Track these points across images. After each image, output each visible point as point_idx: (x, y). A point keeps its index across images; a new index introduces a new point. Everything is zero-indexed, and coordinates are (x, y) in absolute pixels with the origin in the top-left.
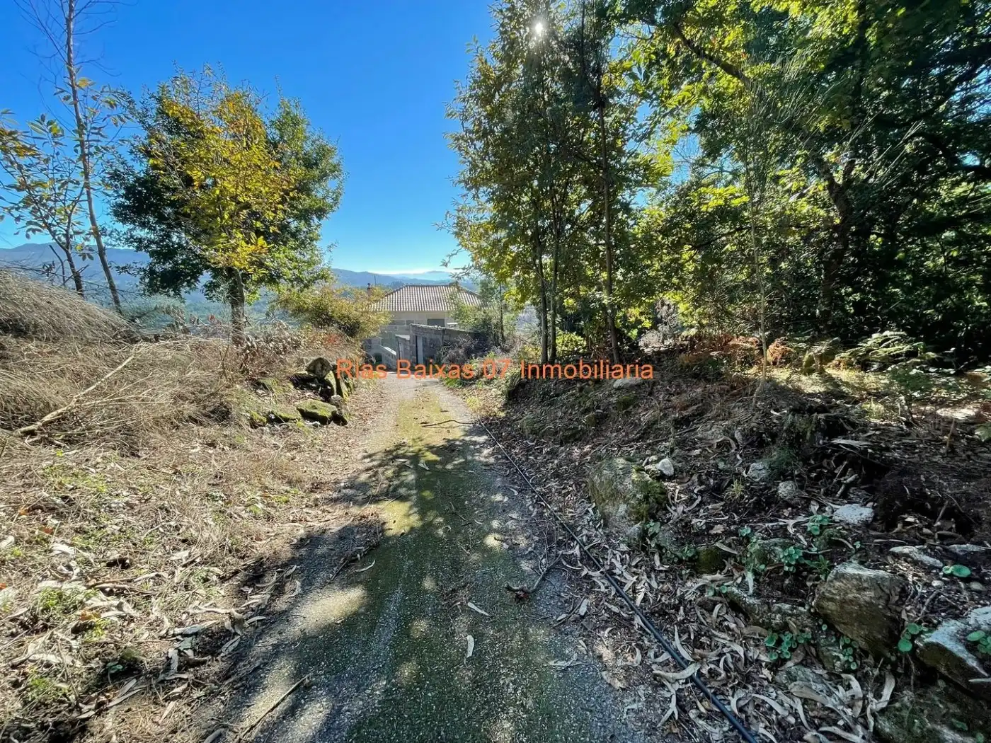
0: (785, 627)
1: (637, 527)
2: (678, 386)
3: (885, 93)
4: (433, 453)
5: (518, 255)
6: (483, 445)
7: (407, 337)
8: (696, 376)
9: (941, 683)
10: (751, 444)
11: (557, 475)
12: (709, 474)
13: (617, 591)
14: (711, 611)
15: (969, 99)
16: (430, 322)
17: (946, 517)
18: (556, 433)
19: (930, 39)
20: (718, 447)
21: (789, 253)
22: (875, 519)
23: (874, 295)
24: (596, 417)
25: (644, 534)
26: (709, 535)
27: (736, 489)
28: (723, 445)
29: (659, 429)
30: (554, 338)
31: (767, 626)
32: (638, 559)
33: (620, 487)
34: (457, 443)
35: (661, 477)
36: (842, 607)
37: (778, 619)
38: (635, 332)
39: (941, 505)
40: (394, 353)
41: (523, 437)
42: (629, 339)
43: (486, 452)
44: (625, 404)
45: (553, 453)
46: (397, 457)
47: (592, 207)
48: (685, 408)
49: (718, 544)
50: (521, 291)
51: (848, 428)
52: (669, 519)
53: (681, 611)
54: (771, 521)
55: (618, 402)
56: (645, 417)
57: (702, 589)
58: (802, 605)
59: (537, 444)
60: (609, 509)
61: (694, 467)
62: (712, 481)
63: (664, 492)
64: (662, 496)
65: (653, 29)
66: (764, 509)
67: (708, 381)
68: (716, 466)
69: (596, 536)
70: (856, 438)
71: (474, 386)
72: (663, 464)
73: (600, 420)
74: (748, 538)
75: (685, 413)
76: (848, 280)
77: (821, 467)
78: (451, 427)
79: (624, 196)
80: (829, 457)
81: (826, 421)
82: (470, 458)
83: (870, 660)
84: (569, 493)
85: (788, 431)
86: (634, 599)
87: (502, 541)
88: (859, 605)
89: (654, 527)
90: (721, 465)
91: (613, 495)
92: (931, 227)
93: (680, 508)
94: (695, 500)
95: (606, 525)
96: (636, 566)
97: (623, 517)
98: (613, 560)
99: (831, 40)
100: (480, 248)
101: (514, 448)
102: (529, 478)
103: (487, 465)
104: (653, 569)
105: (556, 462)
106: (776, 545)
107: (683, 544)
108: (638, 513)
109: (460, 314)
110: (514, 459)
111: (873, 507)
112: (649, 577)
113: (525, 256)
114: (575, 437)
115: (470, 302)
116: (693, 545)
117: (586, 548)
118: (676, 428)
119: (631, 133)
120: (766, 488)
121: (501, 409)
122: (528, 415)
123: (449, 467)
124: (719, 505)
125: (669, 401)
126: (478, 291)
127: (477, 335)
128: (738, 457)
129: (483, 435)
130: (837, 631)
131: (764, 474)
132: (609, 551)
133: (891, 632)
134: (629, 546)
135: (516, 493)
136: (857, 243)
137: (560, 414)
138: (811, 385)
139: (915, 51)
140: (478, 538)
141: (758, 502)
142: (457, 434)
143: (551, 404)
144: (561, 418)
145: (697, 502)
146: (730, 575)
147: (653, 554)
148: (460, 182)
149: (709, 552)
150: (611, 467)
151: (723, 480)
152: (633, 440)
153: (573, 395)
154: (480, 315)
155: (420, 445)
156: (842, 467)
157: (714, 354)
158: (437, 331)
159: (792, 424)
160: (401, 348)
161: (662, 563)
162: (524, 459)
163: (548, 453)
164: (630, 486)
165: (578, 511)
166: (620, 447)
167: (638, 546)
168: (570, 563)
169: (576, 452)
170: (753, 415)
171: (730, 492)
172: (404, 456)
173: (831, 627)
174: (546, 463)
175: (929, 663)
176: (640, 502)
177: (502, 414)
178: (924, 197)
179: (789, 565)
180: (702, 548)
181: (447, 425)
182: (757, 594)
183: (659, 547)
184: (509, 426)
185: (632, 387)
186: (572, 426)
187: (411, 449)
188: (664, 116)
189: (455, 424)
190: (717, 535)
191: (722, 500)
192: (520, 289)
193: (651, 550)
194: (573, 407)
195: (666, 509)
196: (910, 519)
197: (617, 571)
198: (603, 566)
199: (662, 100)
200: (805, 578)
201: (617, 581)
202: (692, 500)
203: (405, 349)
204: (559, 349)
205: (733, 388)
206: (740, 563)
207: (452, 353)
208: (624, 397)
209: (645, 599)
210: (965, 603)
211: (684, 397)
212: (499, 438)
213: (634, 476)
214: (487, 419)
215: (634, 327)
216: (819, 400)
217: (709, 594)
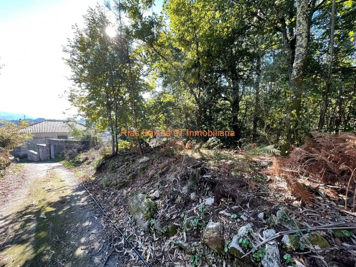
0: (196, 252)
1: (146, 223)
2: (161, 160)
3: (205, 76)
4: (51, 207)
5: (101, 110)
6: (82, 196)
7: (45, 145)
8: (166, 156)
9: (236, 259)
10: (183, 180)
11: (116, 204)
12: (171, 194)
13: (139, 257)
14: (173, 254)
15: (221, 81)
16: (59, 137)
17: (230, 197)
18: (117, 185)
19: (212, 66)
20: (173, 182)
21: (189, 115)
22: (215, 202)
23: (209, 127)
24: (133, 176)
25: (149, 226)
26: (171, 220)
27: (179, 199)
28: (175, 181)
29: (155, 178)
30: (117, 144)
31: (190, 253)
32: (147, 238)
33: (140, 206)
34: (68, 198)
35: (156, 199)
36: (210, 240)
37: (193, 249)
38: (148, 140)
39: (228, 194)
40: (36, 153)
41: (102, 188)
42: (146, 143)
43: (83, 199)
44: (143, 169)
45: (115, 194)
46: (26, 214)
47: (130, 96)
48: (163, 168)
49: (174, 223)
50: (103, 125)
51: (206, 171)
52: (158, 217)
53: (163, 258)
54: (190, 209)
55: (141, 169)
56: (150, 173)
57: (170, 245)
58: (200, 241)
59: (108, 191)
60: (136, 217)
61: (166, 192)
62: (172, 196)
63: (156, 205)
64: (155, 207)
65: (145, 43)
66: (187, 205)
67: (170, 157)
68: (173, 190)
69: (131, 231)
70: (208, 175)
71: (81, 166)
72: (156, 193)
73: (134, 177)
74: (183, 218)
75: (163, 170)
76: (203, 123)
77: (201, 186)
78: (65, 189)
79: (141, 94)
80: (202, 182)
81: (201, 170)
82: (73, 205)
83: (219, 257)
84: (121, 212)
85: (192, 175)
86: (145, 259)
87: (85, 249)
88: (214, 238)
89: (153, 221)
90: (174, 189)
91: (137, 210)
92: (218, 111)
93: (162, 211)
94: (167, 205)
95: (135, 224)
96: (147, 242)
97: (142, 219)
98: (138, 241)
99: (192, 60)
100: (82, 107)
101: (98, 194)
102: (103, 209)
103: (83, 206)
104: (153, 241)
105: (116, 198)
106: (191, 219)
107: (163, 226)
108: (147, 216)
109: (76, 133)
110: (97, 200)
111: (214, 198)
112: (152, 245)
113: (104, 111)
114: (125, 185)
115: (80, 128)
116: (166, 226)
117: (127, 239)
118: (160, 177)
119: (141, 73)
120: (188, 196)
121: (93, 176)
122: (105, 178)
123: (60, 213)
124: (174, 206)
125: (158, 166)
126: (85, 123)
127: (83, 142)
128: (179, 185)
129: (83, 190)
130: (209, 248)
131: (186, 191)
132: (136, 237)
133: (222, 244)
134: (144, 232)
135: (96, 218)
136: (204, 113)
137: (118, 176)
138: (197, 156)
139: (210, 68)
140: (72, 252)
141: (185, 202)
142: (69, 192)
143: (114, 172)
144: (119, 178)
145: (167, 206)
146: (179, 235)
147: (153, 233)
148: (72, 79)
149: (172, 228)
150: (137, 198)
151: (175, 196)
152: (147, 183)
153: (124, 167)
154: (85, 134)
155: (43, 203)
156: (206, 185)
157: (171, 147)
158: (62, 142)
159: (193, 172)
160: (40, 150)
161: (156, 237)
162: (102, 199)
163: (113, 194)
164: (144, 206)
165: (125, 220)
166: (142, 187)
167: (147, 231)
168: (119, 249)
169: (125, 192)
170: (183, 169)
171: (177, 200)
172: (30, 213)
173: (208, 247)
174: (112, 199)
175: (232, 253)
176: (148, 212)
177: (93, 179)
178: (216, 103)
179: (195, 226)
180: (169, 226)
181: (63, 189)
182: (187, 241)
183: (155, 230)
184: (96, 184)
185: (146, 162)
186: (123, 181)
187: (37, 207)
188: (151, 70)
189: (67, 187)
190: (174, 219)
191: (175, 204)
192: (102, 124)
193: (152, 232)
194: (124, 172)
195: (157, 212)
196: (222, 200)
197: (139, 247)
198: (133, 246)
199: (151, 66)
200: (200, 230)
201: (139, 251)
202: (165, 206)
203: (43, 151)
204: (119, 147)
205: (177, 159)
206: (182, 229)
207: (70, 151)
208: (143, 166)
209: (150, 257)
210: (237, 228)
211: (163, 165)
212: (91, 191)
213: (146, 201)
214: (86, 182)
215: (147, 138)
216: (199, 161)
217: (172, 246)
